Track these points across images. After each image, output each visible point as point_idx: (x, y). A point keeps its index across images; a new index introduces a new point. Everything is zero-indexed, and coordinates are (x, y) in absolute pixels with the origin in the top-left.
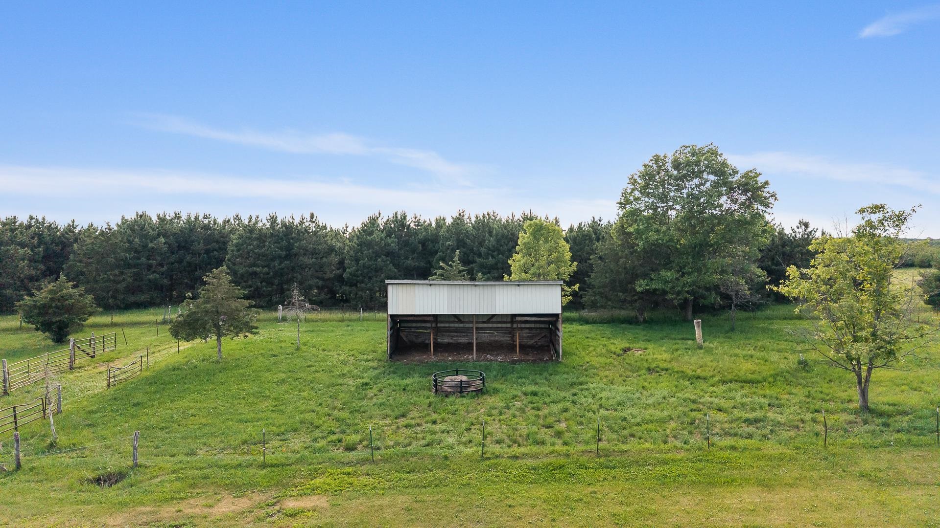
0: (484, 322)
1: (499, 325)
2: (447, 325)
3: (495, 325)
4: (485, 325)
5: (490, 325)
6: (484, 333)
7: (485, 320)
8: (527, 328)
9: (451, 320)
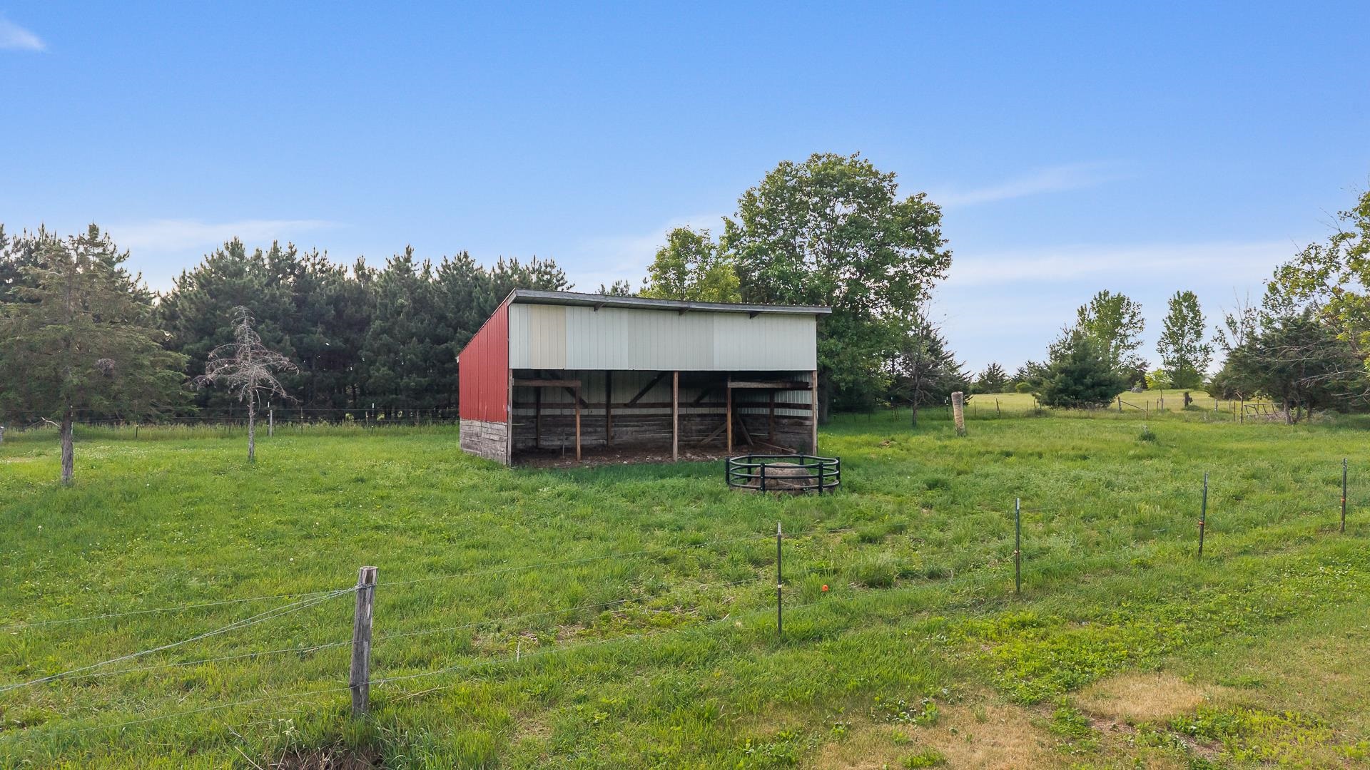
0: (626, 406)
1: (652, 411)
2: (557, 412)
3: (645, 411)
4: (629, 411)
5: (637, 411)
6: (626, 426)
7: (627, 402)
8: (699, 415)
9: (566, 402)
